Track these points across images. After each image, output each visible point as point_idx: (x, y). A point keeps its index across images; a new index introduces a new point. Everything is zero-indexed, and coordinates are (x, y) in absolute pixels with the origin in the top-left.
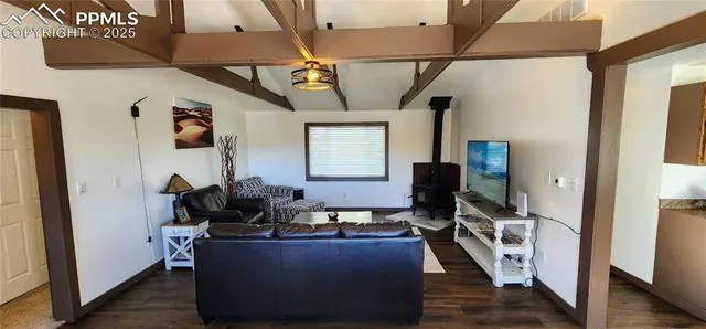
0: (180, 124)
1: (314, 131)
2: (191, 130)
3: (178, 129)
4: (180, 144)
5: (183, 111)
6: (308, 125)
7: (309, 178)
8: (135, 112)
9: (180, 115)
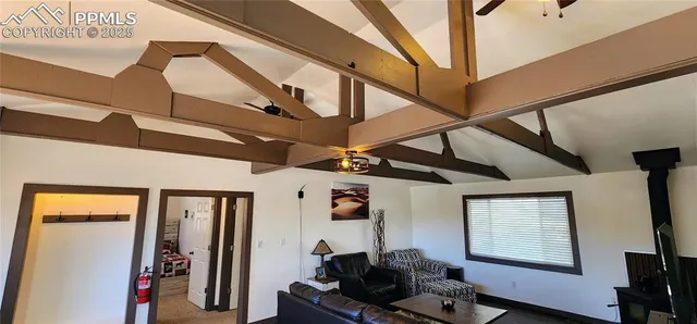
0: (336, 201)
1: (474, 205)
2: (346, 205)
3: (334, 205)
4: (335, 217)
5: (340, 191)
6: (466, 198)
7: (469, 257)
8: (301, 195)
9: (337, 195)
